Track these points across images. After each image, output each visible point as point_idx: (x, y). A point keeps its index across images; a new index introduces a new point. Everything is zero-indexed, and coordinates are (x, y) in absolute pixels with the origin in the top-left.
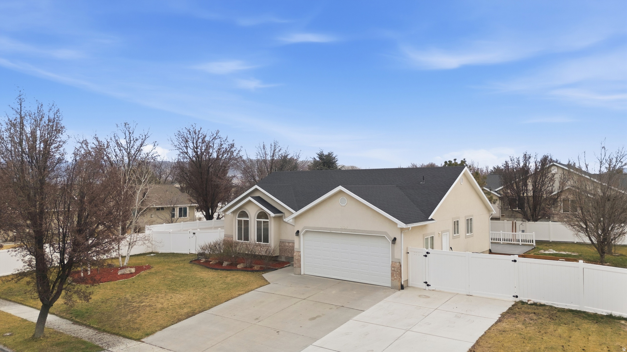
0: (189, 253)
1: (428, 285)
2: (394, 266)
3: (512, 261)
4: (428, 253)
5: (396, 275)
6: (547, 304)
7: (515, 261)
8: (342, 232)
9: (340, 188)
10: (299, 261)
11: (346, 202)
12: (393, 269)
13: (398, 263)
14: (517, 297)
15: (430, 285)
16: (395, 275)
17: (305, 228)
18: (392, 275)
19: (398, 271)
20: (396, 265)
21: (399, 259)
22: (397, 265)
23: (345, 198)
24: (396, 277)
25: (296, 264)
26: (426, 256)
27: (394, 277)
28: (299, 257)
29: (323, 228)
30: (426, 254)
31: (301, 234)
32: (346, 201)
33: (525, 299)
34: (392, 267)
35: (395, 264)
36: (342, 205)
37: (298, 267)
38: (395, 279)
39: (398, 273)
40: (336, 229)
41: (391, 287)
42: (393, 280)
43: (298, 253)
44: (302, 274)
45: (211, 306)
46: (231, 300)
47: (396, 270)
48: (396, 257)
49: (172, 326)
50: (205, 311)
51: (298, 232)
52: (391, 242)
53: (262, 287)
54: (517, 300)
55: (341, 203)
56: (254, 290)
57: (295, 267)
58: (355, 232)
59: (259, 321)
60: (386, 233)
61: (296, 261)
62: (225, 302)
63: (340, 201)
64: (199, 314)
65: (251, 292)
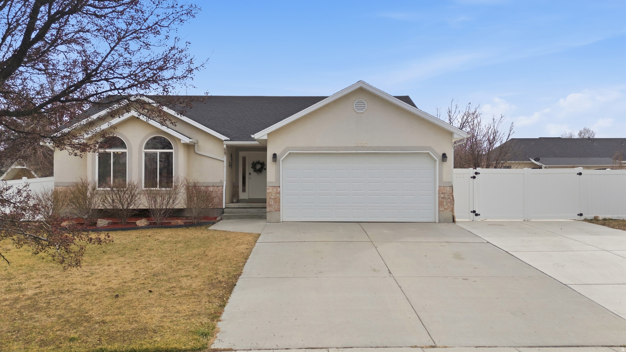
1: (477, 215)
2: (444, 192)
3: (578, 174)
4: (476, 173)
5: (446, 203)
6: (613, 218)
7: (580, 174)
8: (358, 152)
10: (277, 201)
11: (366, 107)
12: (442, 196)
13: (448, 188)
14: (581, 215)
15: (480, 215)
16: (445, 204)
17: (288, 149)
18: (441, 204)
19: (449, 198)
20: (446, 190)
21: (449, 182)
22: (448, 190)
23: (364, 101)
24: (446, 207)
25: (270, 206)
26: (474, 177)
27: (444, 206)
28: (278, 195)
29: (324, 147)
30: (474, 175)
31: (281, 159)
32: (366, 105)
35: (444, 189)
36: (358, 111)
37: (276, 211)
38: (445, 209)
39: (449, 200)
40: (347, 147)
41: (437, 221)
42: (442, 211)
43: (275, 189)
44: (281, 221)
45: (234, 269)
46: (250, 257)
47: (446, 196)
48: (445, 179)
49: (226, 308)
50: (240, 275)
51: (275, 156)
52: (438, 160)
53: (260, 238)
54: (582, 218)
55: (356, 110)
56: (256, 242)
57: (270, 212)
58: (380, 150)
59: (390, 273)
60: (430, 148)
61: (271, 202)
62: (248, 261)
63: (355, 105)
64: (240, 282)
65: (257, 244)
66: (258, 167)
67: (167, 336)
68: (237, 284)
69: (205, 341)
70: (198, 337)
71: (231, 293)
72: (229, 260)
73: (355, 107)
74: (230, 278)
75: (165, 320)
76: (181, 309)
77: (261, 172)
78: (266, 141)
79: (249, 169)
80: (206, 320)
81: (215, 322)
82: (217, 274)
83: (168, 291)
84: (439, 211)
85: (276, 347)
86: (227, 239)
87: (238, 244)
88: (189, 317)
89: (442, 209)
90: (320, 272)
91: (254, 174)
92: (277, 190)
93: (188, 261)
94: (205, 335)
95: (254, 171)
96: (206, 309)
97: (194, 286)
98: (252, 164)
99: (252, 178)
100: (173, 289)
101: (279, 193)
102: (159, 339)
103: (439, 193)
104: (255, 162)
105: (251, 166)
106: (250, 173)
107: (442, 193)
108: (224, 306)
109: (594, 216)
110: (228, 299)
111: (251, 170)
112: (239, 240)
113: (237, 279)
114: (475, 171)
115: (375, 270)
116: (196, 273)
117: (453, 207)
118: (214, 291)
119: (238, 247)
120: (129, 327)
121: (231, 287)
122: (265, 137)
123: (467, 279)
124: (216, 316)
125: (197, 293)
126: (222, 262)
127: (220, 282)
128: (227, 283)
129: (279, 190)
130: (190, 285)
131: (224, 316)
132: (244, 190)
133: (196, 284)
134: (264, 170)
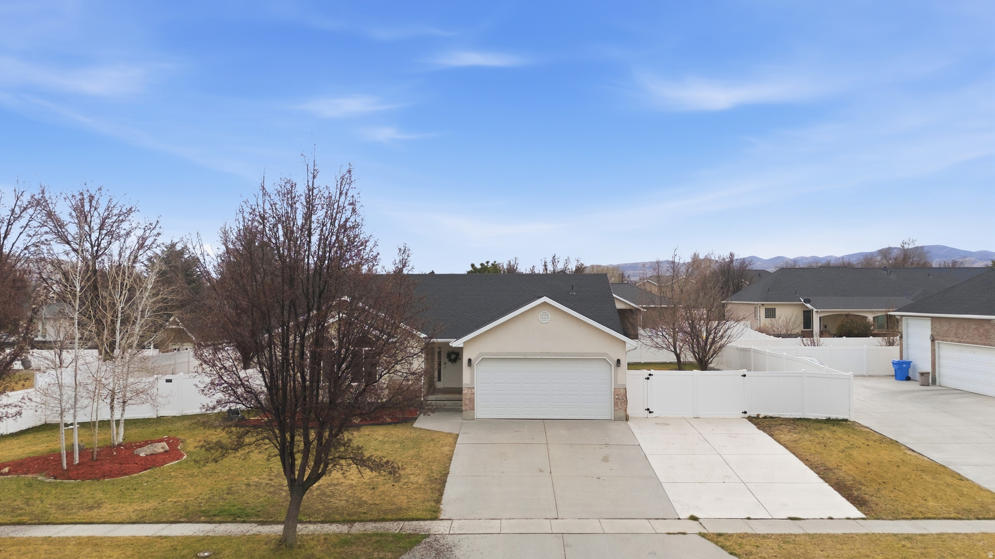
0: (156, 417)
1: (650, 412)
2: (618, 393)
3: (742, 376)
4: (650, 375)
5: (621, 404)
6: (774, 416)
7: (744, 376)
8: (543, 357)
9: (545, 299)
10: (472, 401)
11: (550, 318)
12: (617, 397)
13: (623, 390)
14: (745, 412)
15: (653, 412)
16: (619, 404)
17: (481, 354)
18: (616, 404)
19: (623, 399)
20: (621, 393)
21: (623, 385)
22: (623, 392)
23: (550, 312)
24: (620, 407)
25: (466, 405)
26: (648, 379)
28: (472, 396)
29: (513, 353)
30: (648, 376)
31: (475, 364)
32: (550, 316)
33: (753, 413)
34: (616, 394)
35: (619, 391)
36: (543, 322)
37: (471, 409)
38: (619, 408)
39: (623, 401)
40: (533, 353)
41: (613, 419)
42: (617, 410)
43: (470, 391)
44: (475, 418)
45: (443, 469)
46: (453, 458)
47: (621, 398)
48: (620, 382)
49: (443, 497)
50: (448, 474)
51: (470, 360)
52: (613, 365)
53: (459, 439)
54: (746, 415)
55: (541, 320)
56: (456, 443)
57: (466, 410)
58: (562, 356)
59: (551, 473)
60: (606, 354)
61: (467, 402)
62: (452, 462)
63: (540, 316)
64: (449, 479)
65: (457, 445)
66: (453, 357)
67: (415, 512)
68: (447, 480)
69: (436, 515)
70: (432, 513)
71: (444, 487)
72: (439, 460)
73: (540, 318)
74: (442, 476)
75: (409, 503)
76: (417, 497)
77: (455, 362)
78: (462, 348)
79: (444, 359)
80: (433, 504)
81: (439, 505)
82: (432, 473)
83: (405, 485)
84: (614, 410)
85: (473, 518)
86: (433, 440)
87: (442, 446)
88: (423, 502)
89: (616, 409)
90: (503, 472)
91: (449, 364)
92: (472, 391)
93: (409, 461)
94: (435, 512)
95: (449, 361)
96: (431, 497)
97: (420, 481)
98: (447, 354)
99: (447, 369)
100: (407, 484)
101: (474, 394)
102: (411, 514)
103: (614, 395)
104: (450, 352)
105: (446, 356)
106: (445, 363)
107: (617, 395)
108: (442, 495)
109: (757, 413)
110: (443, 491)
111: (447, 360)
112: (443, 442)
113: (447, 477)
114: (649, 372)
115: (541, 471)
116: (418, 471)
117: (626, 407)
118: (434, 485)
119: (442, 449)
120: (390, 507)
121: (443, 483)
122: (462, 346)
123: (599, 478)
124: (438, 501)
125: (423, 487)
126: (433, 462)
127: (436, 479)
128: (441, 480)
129: (473, 391)
130: (417, 481)
131: (443, 502)
132: (439, 380)
133: (421, 480)
134: (458, 360)
